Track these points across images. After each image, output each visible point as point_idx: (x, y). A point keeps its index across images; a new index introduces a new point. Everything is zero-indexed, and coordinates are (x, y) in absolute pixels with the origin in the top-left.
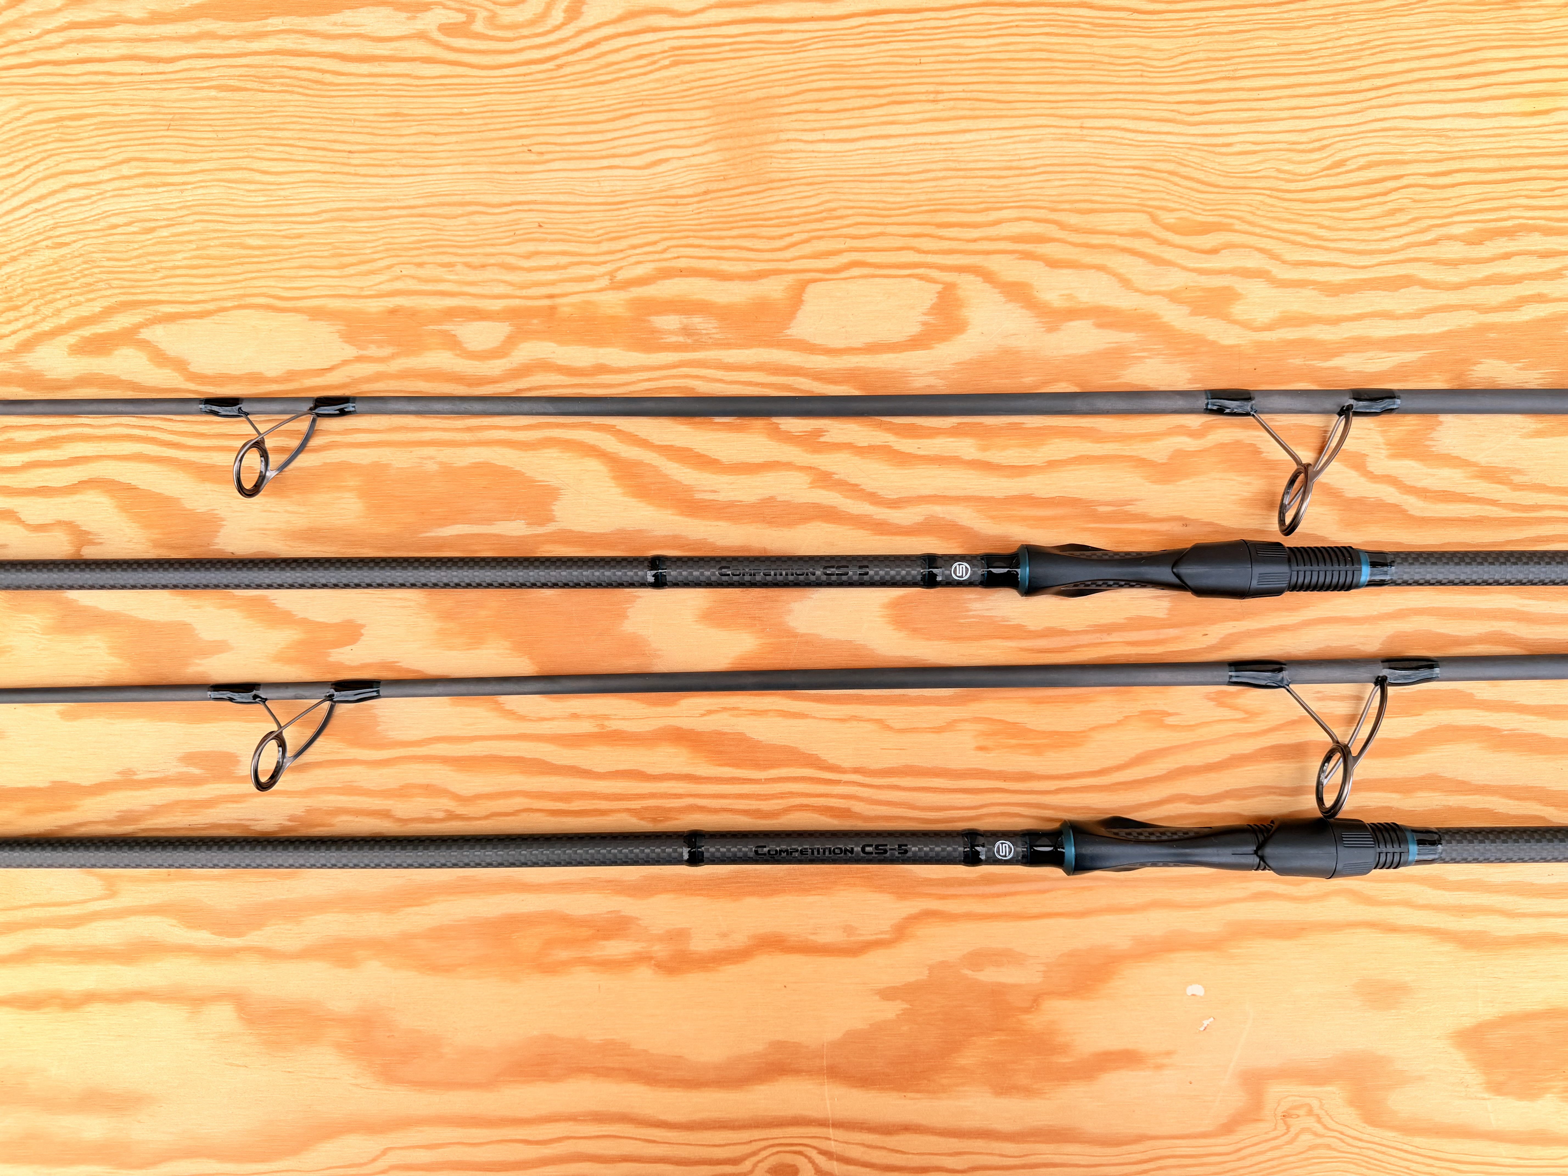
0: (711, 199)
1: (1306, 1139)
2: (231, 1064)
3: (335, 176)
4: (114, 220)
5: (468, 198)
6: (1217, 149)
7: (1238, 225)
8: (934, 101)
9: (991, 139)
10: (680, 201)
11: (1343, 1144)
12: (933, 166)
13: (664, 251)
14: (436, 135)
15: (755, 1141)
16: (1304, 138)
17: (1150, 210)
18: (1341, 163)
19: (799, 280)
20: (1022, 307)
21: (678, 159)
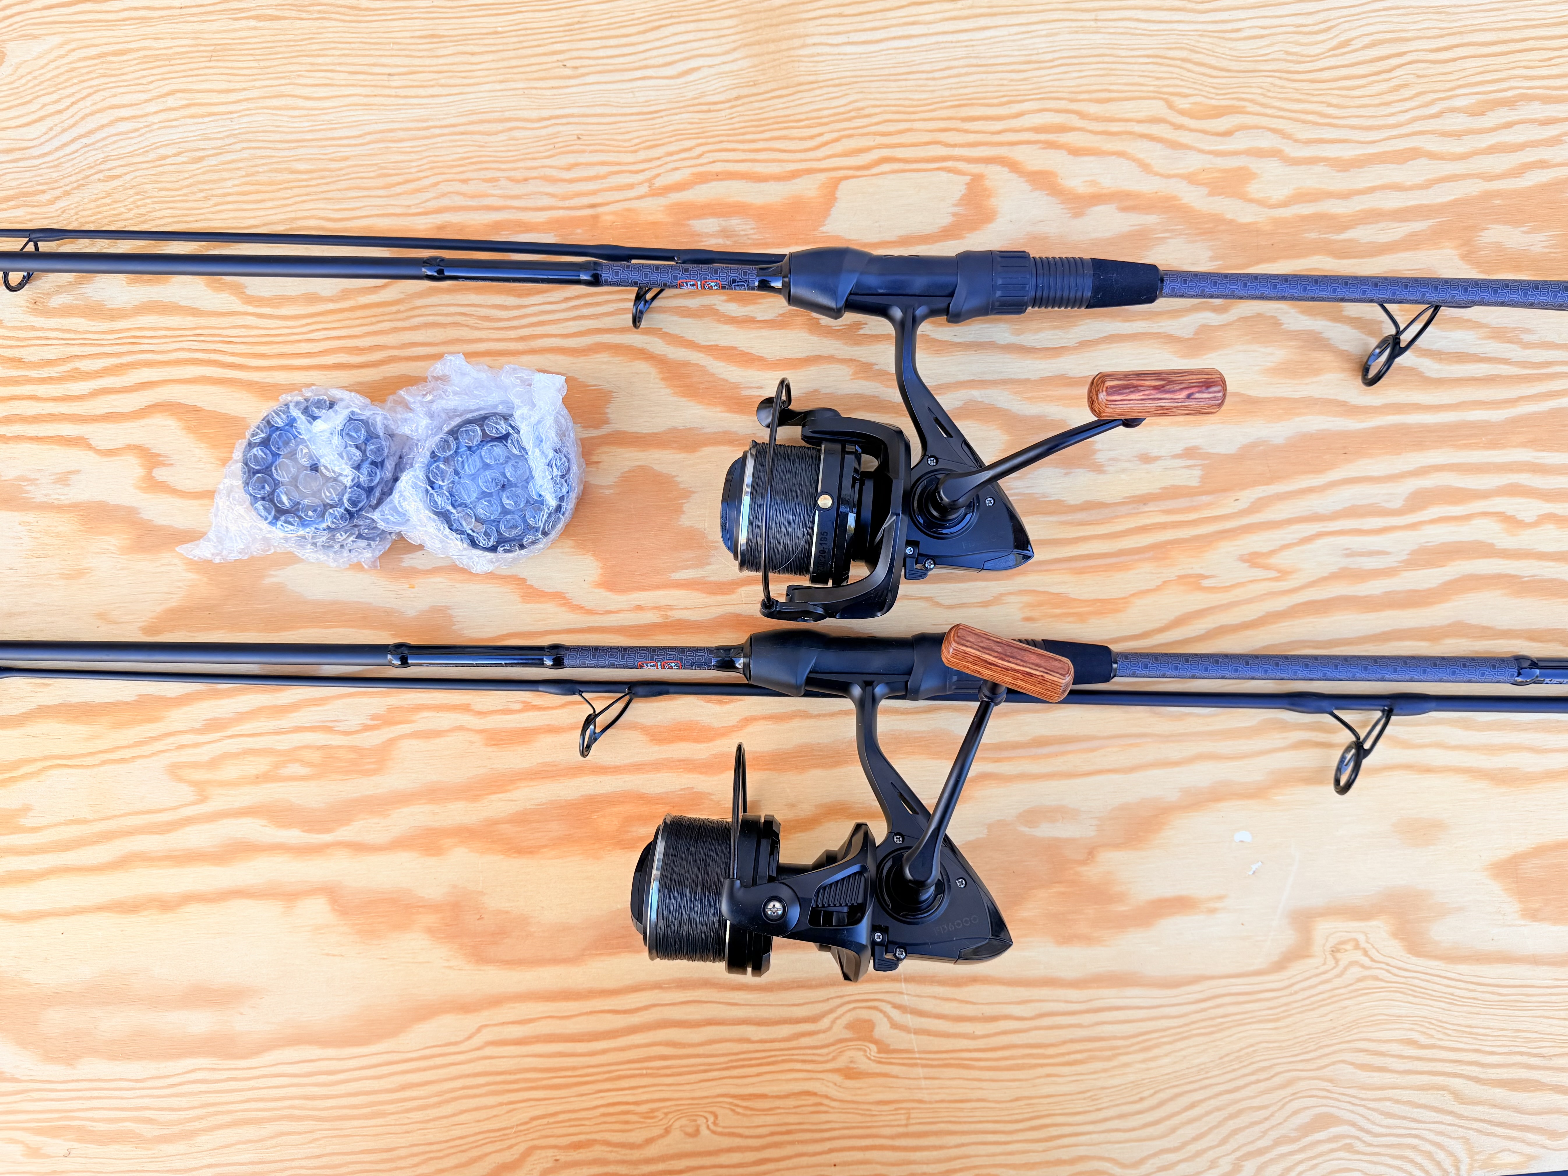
0: (743, 104)
1: (1355, 972)
2: (328, 955)
3: (378, 98)
4: (163, 151)
5: (507, 114)
6: (1228, 35)
7: (1251, 107)
9: (1009, 35)
10: (712, 107)
11: (1390, 975)
12: (956, 63)
13: (700, 156)
14: (473, 54)
15: (832, 998)
16: (1310, 20)
17: (1166, 96)
18: (1347, 43)
19: (832, 178)
20: (1048, 195)
21: (710, 66)
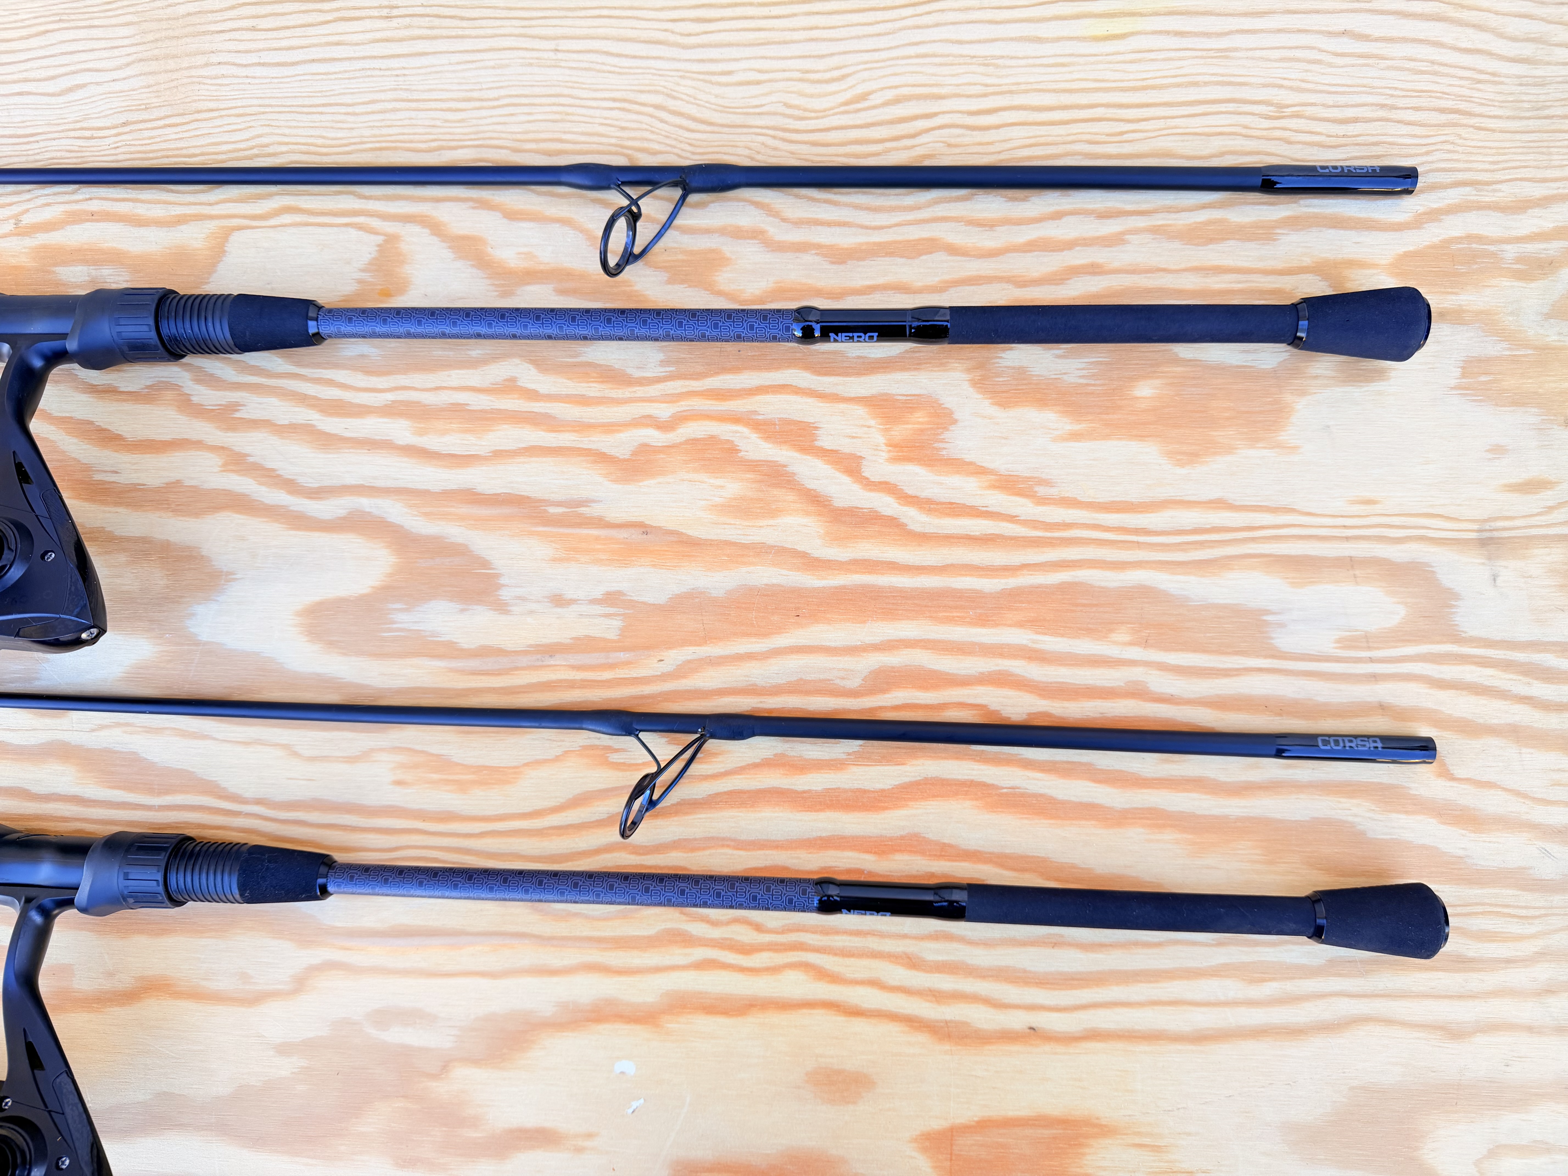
0: (131, 132)
6: (715, 78)
8: (387, 17)
9: (450, 64)
10: (96, 134)
16: (821, 64)
17: (630, 152)
18: (864, 97)
19: (223, 227)
20: (473, 266)
21: (97, 84)
